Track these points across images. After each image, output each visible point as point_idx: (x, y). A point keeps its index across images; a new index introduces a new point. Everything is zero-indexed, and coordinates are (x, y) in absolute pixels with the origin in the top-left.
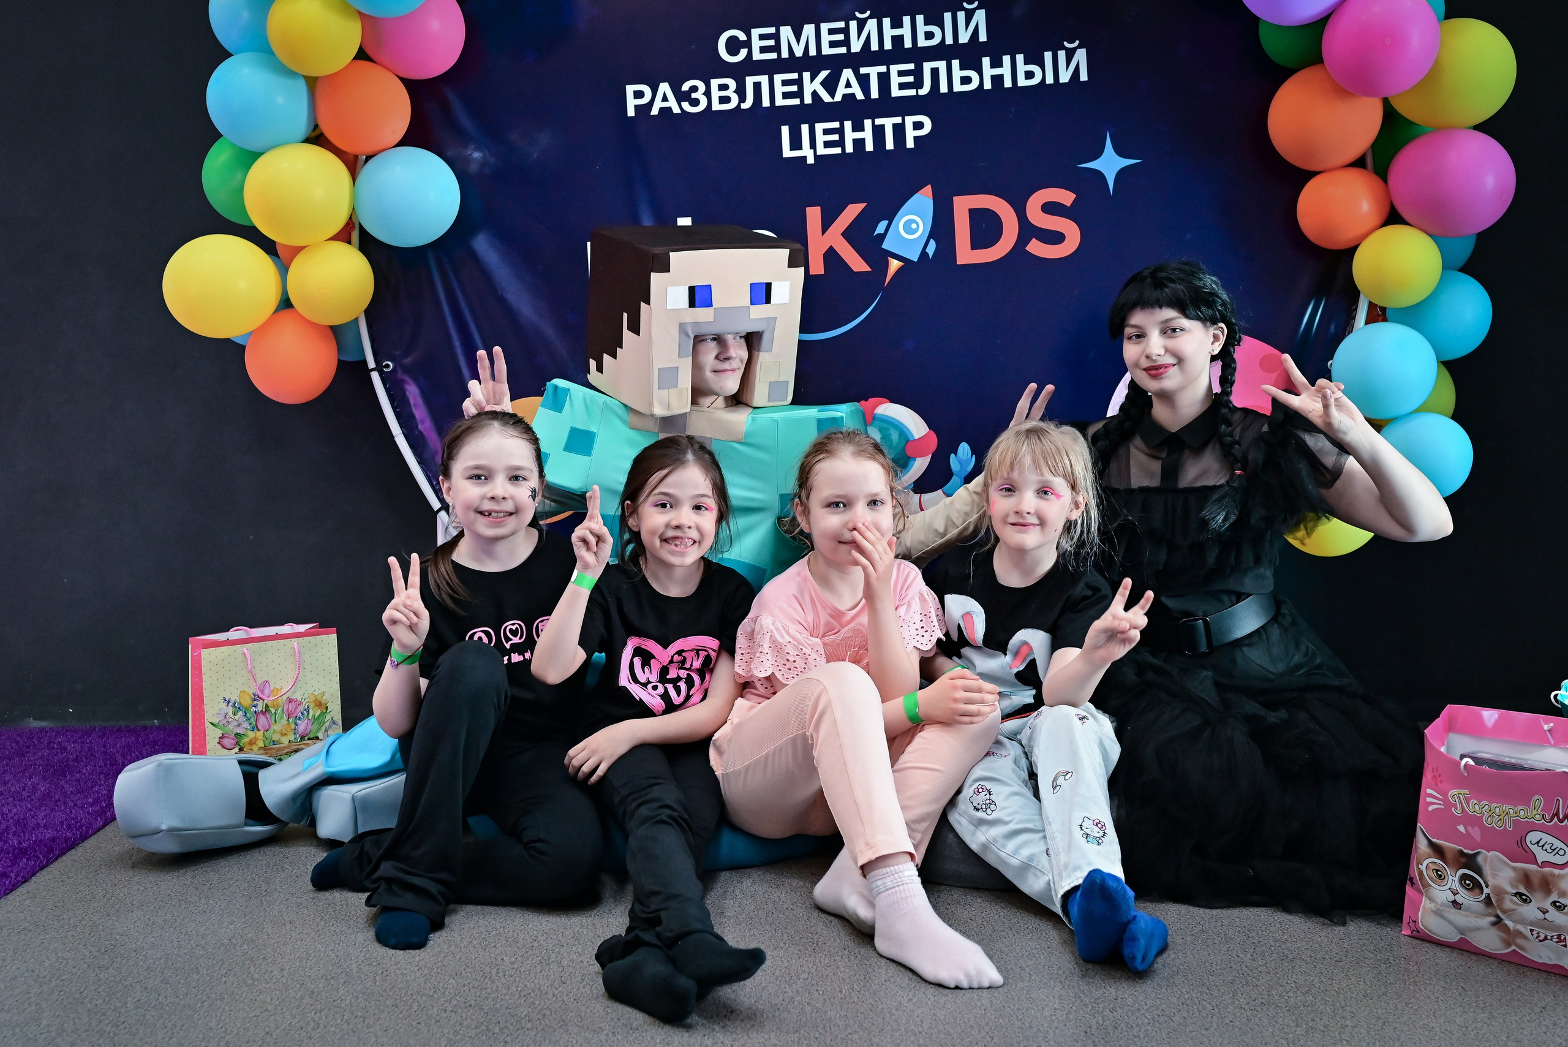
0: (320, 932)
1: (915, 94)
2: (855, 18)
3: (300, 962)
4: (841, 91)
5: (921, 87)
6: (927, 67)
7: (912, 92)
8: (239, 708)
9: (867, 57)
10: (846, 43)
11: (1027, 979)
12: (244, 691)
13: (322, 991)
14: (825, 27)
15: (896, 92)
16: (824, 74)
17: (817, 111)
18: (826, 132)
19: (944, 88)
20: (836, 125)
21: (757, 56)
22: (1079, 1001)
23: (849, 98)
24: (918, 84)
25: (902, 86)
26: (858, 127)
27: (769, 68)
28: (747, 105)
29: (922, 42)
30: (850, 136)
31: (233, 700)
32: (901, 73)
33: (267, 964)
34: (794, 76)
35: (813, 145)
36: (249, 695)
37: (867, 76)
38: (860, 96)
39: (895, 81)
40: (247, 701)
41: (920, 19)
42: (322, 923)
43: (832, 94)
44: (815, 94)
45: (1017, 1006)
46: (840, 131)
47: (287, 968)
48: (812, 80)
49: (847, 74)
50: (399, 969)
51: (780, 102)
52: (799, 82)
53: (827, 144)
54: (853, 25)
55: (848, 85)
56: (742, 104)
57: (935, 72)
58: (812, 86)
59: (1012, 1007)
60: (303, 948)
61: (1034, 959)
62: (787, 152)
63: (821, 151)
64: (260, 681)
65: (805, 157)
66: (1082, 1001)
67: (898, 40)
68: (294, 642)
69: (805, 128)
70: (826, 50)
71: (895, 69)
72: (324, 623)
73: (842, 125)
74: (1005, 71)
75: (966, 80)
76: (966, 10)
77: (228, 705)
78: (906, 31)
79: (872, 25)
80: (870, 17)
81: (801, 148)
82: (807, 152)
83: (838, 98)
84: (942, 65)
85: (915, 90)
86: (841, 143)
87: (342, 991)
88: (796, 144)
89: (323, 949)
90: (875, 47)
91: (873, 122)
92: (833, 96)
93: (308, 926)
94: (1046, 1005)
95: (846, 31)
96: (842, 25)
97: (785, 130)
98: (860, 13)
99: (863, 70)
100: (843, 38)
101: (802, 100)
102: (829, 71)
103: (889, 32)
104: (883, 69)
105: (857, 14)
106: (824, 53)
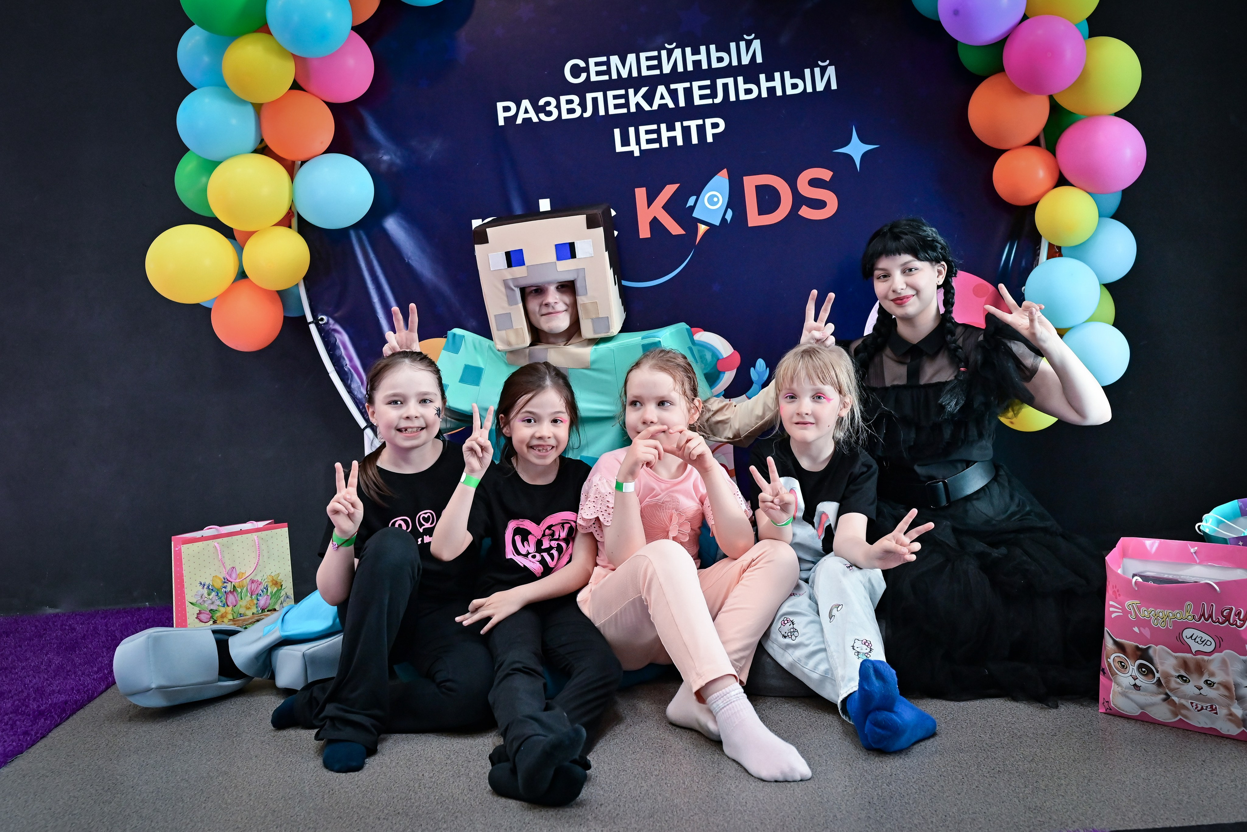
1: (712, 102)
2: (665, 48)
4: (657, 102)
5: (716, 97)
6: (719, 82)
7: (709, 101)
9: (675, 76)
10: (659, 66)
12: (216, 577)
14: (643, 56)
15: (697, 102)
16: (644, 90)
17: (640, 117)
18: (647, 132)
19: (733, 98)
20: (655, 127)
21: (594, 78)
23: (664, 107)
24: (713, 95)
25: (702, 97)
26: (671, 128)
27: (603, 87)
28: (588, 114)
29: (715, 65)
30: (665, 135)
31: (207, 583)
32: (701, 88)
34: (622, 92)
35: (638, 142)
36: (220, 579)
37: (676, 90)
38: (671, 105)
39: (697, 93)
40: (218, 584)
41: (713, 47)
43: (651, 104)
44: (638, 105)
46: (658, 131)
48: (635, 95)
49: (661, 89)
51: (612, 111)
52: (626, 96)
53: (649, 141)
54: (664, 53)
55: (662, 97)
56: (584, 114)
57: (725, 86)
58: (636, 99)
62: (619, 148)
63: (645, 146)
64: (228, 568)
65: (632, 152)
67: (697, 64)
68: (257, 535)
69: (632, 130)
70: (645, 73)
71: (696, 84)
72: (277, 520)
73: (659, 127)
74: (777, 83)
75: (748, 91)
76: (746, 40)
77: (203, 588)
78: (702, 57)
79: (678, 53)
80: (676, 47)
81: (629, 145)
82: (633, 148)
83: (655, 107)
84: (730, 81)
85: (711, 100)
86: (659, 140)
88: (625, 142)
90: (680, 69)
91: (682, 124)
92: (651, 106)
95: (658, 58)
96: (655, 53)
97: (617, 132)
98: (669, 44)
99: (673, 86)
100: (657, 63)
101: (629, 109)
102: (648, 88)
103: (690, 58)
104: (687, 85)
105: (667, 45)
106: (643, 75)
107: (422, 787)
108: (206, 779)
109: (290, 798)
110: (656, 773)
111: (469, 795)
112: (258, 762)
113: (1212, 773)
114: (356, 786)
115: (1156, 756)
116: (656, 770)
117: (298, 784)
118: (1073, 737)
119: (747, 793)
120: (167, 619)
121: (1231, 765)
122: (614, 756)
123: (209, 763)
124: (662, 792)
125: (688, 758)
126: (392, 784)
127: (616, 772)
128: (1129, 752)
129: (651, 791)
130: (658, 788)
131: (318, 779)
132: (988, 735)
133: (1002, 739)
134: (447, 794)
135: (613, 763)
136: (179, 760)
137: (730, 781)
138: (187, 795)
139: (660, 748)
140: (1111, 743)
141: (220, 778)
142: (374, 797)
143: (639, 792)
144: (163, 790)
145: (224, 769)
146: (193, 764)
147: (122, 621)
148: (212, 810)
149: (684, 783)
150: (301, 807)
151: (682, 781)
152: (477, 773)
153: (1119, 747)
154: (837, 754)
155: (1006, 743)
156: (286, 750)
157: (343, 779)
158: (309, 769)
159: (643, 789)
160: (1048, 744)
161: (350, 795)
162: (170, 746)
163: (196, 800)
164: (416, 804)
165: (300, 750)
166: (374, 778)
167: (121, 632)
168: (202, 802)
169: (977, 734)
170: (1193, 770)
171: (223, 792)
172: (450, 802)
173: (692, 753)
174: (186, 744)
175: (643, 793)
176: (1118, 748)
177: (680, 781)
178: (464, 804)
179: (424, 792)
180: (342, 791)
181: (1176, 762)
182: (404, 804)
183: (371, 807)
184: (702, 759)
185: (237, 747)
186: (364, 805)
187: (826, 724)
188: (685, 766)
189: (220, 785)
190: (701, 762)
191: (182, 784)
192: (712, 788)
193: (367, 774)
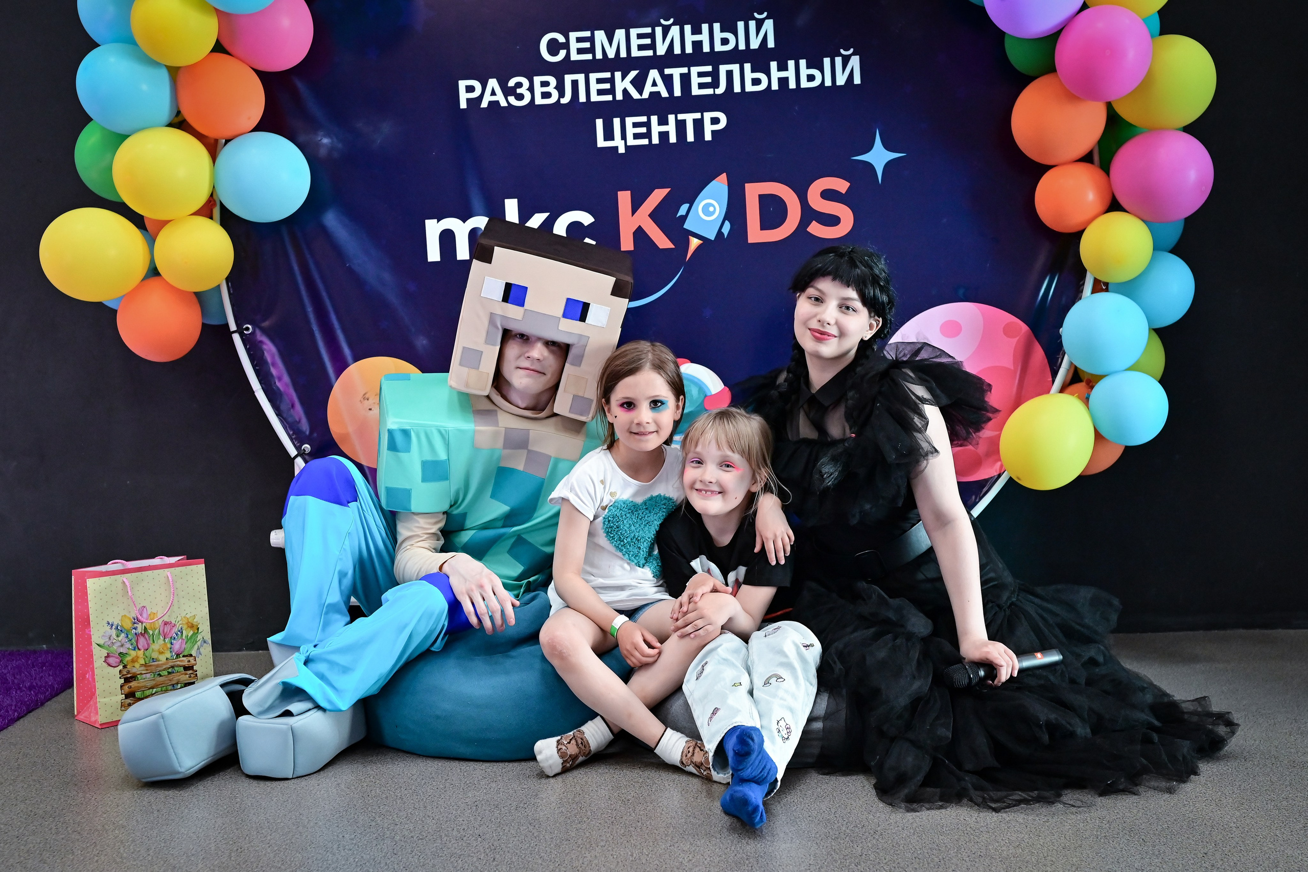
0: (184, 818)
1: (713, 93)
2: (660, 25)
3: (165, 842)
4: (648, 89)
5: (718, 86)
6: (723, 69)
7: (709, 91)
8: (121, 631)
9: (670, 59)
10: (653, 46)
11: (789, 841)
12: (125, 616)
13: (183, 866)
14: (634, 32)
15: (696, 91)
16: (633, 74)
17: (627, 107)
18: (635, 125)
19: (737, 89)
20: (644, 119)
21: (575, 56)
22: (831, 858)
23: (655, 95)
24: (715, 84)
25: (701, 86)
26: (663, 121)
27: (586, 68)
28: (565, 100)
29: (719, 48)
30: (656, 129)
31: (115, 623)
32: (700, 75)
33: (136, 845)
34: (607, 75)
35: (624, 137)
36: (130, 619)
37: (671, 76)
38: (665, 94)
39: (695, 81)
40: (128, 625)
41: (717, 26)
42: (186, 811)
43: (640, 91)
44: (625, 91)
45: (778, 863)
46: (648, 124)
47: (153, 848)
48: (623, 79)
49: (654, 74)
50: (252, 846)
51: (595, 98)
52: (611, 81)
53: (637, 136)
54: (659, 30)
55: (654, 84)
56: (561, 99)
57: (730, 74)
58: (623, 84)
59: (774, 864)
60: (168, 832)
61: (796, 826)
62: (601, 143)
63: (631, 142)
64: (139, 606)
65: (617, 148)
66: (833, 858)
67: (697, 45)
68: (167, 572)
69: (617, 122)
70: (635, 53)
71: (695, 70)
72: (191, 556)
73: (649, 119)
74: (790, 74)
75: (756, 82)
76: (757, 20)
77: (111, 628)
78: (704, 37)
79: (675, 31)
80: (673, 24)
81: (613, 139)
82: (618, 142)
83: (646, 95)
84: (735, 68)
85: (712, 89)
86: (648, 135)
87: (200, 866)
88: (609, 136)
89: (185, 832)
90: (677, 50)
91: (676, 117)
92: (641, 94)
93: (173, 813)
94: (802, 862)
95: (652, 36)
96: (648, 30)
97: (599, 123)
98: (665, 20)
99: (667, 71)
100: (650, 43)
101: (614, 97)
102: (638, 71)
103: (690, 38)
104: (685, 70)
105: (662, 21)
106: (633, 55)
107: (341, 849)
108: (101, 832)
109: (193, 855)
110: (602, 844)
111: (392, 859)
112: (160, 816)
113: (1213, 866)
114: (268, 845)
115: (1154, 846)
116: (603, 840)
117: (203, 840)
118: (1066, 824)
119: (701, 868)
120: (66, 663)
121: (1235, 859)
122: (558, 824)
123: (105, 816)
124: (606, 863)
125: (639, 830)
126: (308, 844)
127: (558, 841)
128: (1126, 841)
129: (595, 862)
130: (603, 859)
131: (225, 836)
132: (974, 819)
133: (989, 823)
134: (368, 857)
135: (556, 832)
136: (72, 811)
137: (683, 855)
138: (78, 847)
139: (610, 818)
140: (1107, 831)
141: (117, 832)
142: (286, 856)
143: (581, 862)
144: (52, 841)
145: (121, 822)
146: (87, 816)
147: (14, 663)
148: (105, 863)
149: (632, 855)
150: (205, 864)
151: (630, 853)
152: (404, 836)
153: (1116, 836)
154: (804, 831)
155: (992, 827)
156: (192, 805)
157: (254, 837)
158: (217, 826)
159: (585, 860)
160: (1038, 830)
161: (260, 854)
162: (62, 797)
163: (88, 852)
164: (333, 866)
165: (208, 806)
166: (288, 838)
167: (14, 675)
168: (94, 855)
169: (962, 817)
170: (1192, 862)
171: (119, 846)
172: (371, 865)
173: (645, 825)
174: (81, 795)
175: (586, 863)
176: (1114, 837)
177: (627, 853)
178: (386, 867)
179: (343, 853)
180: (251, 849)
181: (1175, 854)
182: (320, 865)
183: (283, 867)
184: (655, 831)
185: (138, 800)
186: (275, 864)
187: (796, 801)
188: (635, 838)
189: (116, 838)
190: (654, 834)
191: (73, 836)
192: (662, 861)
193: (281, 833)
